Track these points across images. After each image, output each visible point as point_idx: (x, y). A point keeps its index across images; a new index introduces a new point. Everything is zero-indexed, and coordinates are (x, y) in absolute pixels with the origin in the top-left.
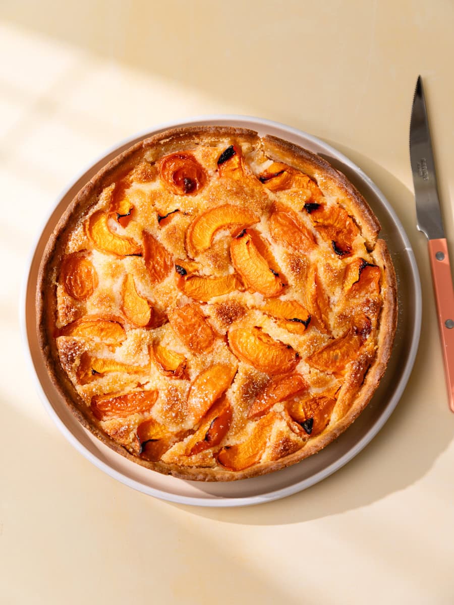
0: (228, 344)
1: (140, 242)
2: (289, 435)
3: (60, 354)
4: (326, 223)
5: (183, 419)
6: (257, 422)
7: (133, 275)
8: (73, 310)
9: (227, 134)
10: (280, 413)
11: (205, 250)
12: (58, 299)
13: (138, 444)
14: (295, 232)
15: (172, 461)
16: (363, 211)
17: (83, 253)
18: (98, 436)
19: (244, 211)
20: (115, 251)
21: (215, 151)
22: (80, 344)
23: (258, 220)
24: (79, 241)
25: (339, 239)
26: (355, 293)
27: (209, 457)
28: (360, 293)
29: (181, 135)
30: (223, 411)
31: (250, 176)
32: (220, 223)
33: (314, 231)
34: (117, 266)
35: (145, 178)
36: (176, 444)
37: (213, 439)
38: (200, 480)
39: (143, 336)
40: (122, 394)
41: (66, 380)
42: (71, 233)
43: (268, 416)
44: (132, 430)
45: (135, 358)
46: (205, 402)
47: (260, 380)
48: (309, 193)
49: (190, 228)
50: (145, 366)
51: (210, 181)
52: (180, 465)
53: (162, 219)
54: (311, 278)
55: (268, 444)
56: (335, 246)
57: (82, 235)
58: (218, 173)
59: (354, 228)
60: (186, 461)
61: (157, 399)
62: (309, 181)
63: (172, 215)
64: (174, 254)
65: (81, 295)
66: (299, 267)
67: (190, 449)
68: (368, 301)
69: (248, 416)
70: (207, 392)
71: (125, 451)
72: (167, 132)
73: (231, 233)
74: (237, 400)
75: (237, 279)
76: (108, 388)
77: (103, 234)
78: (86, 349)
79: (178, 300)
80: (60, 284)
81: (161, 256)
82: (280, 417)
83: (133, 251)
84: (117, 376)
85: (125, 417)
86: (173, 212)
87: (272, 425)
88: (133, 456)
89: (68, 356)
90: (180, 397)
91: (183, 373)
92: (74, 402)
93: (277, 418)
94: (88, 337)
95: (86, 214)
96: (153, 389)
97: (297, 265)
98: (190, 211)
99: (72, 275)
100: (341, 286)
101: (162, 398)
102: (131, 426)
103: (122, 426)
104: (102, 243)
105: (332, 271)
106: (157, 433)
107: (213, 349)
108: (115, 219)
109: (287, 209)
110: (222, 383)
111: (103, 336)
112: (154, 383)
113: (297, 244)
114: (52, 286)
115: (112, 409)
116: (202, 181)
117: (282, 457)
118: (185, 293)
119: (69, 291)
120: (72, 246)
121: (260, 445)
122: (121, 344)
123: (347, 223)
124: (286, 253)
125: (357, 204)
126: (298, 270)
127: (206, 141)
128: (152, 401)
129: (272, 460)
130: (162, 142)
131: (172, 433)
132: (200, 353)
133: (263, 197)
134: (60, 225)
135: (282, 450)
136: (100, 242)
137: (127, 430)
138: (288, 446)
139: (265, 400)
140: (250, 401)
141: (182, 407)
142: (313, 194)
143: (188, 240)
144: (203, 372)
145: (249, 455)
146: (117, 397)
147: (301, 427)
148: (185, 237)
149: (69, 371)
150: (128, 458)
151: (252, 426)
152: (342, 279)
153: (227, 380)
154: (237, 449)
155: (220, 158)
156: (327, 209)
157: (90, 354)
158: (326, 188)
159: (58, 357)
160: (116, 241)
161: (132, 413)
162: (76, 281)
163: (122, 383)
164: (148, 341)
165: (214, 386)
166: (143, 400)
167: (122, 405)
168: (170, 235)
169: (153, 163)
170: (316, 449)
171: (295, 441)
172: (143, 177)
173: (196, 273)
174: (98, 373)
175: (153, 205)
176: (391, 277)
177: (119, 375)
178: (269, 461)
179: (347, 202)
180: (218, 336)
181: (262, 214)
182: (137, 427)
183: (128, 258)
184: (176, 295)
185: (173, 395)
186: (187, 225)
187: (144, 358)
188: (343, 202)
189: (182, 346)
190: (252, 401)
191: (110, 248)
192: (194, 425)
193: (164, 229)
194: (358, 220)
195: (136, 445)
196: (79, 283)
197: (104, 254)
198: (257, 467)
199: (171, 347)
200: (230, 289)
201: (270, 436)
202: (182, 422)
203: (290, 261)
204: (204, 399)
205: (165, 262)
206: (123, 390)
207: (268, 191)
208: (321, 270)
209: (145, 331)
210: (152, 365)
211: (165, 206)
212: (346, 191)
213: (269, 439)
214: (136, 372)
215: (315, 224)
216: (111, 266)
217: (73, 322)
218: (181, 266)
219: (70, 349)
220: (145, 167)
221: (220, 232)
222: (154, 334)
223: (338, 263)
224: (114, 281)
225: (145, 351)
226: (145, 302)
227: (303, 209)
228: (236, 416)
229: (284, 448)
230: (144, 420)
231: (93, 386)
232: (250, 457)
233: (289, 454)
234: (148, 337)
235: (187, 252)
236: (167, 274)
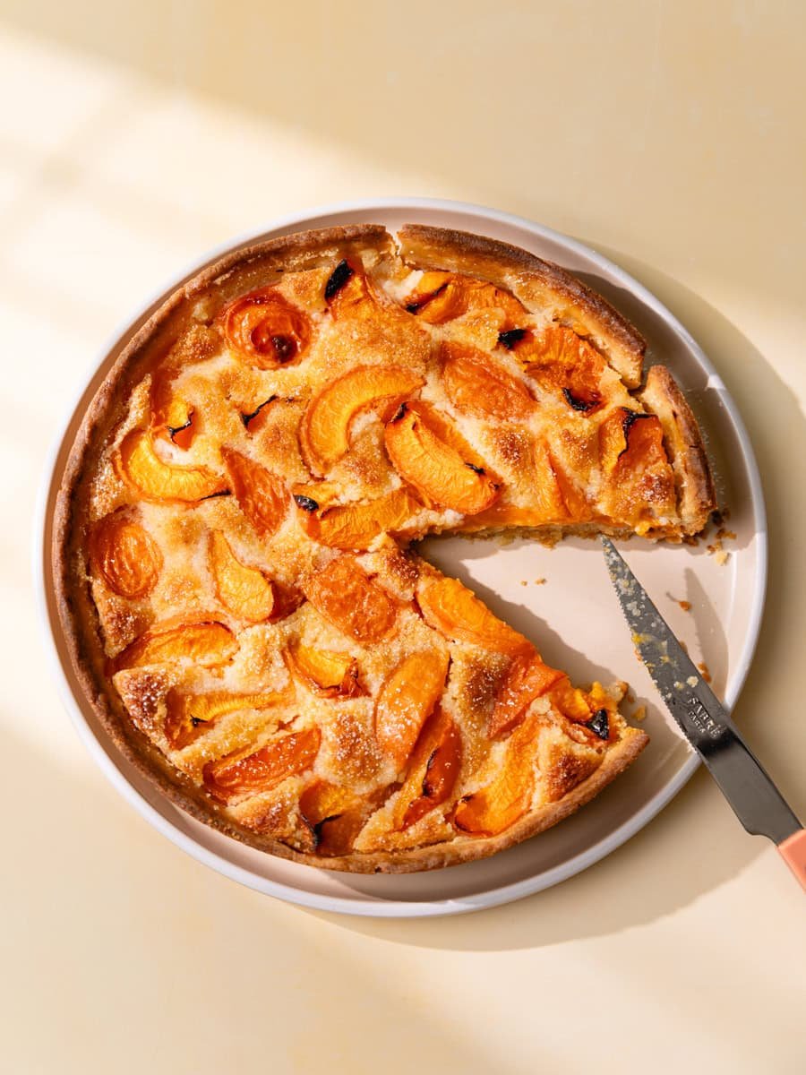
0: (422, 616)
1: (220, 469)
2: (570, 750)
3: (126, 704)
4: (544, 360)
5: (375, 768)
6: (508, 741)
7: (222, 532)
8: (130, 619)
9: (330, 243)
10: (546, 714)
11: (341, 457)
12: (99, 606)
13: (307, 832)
14: (493, 389)
15: (375, 847)
16: (608, 322)
17: (123, 512)
18: (233, 834)
19: (393, 370)
20: (181, 496)
21: (317, 277)
22: (159, 678)
23: (422, 383)
24: (111, 492)
25: (574, 382)
26: (626, 471)
27: (439, 822)
28: (634, 470)
29: (250, 261)
30: (443, 735)
31: (389, 306)
32: (355, 403)
33: (525, 379)
34: (191, 523)
35: (202, 353)
36: (374, 814)
37: (437, 791)
38: (434, 868)
39: (267, 636)
40: (254, 749)
41: (149, 749)
42: (92, 481)
43: (525, 727)
44: (291, 809)
45: (264, 679)
46: (409, 728)
47: (496, 666)
48: (500, 313)
49: (304, 423)
50: (285, 690)
51: (318, 331)
52: (390, 850)
53: (251, 420)
54: (542, 462)
55: (537, 775)
56: (571, 397)
57: (114, 481)
58: (330, 315)
59: (596, 358)
60: (400, 839)
61: (320, 743)
62: (496, 292)
63: (265, 408)
64: (287, 476)
65: (139, 588)
66: (515, 449)
67: (401, 817)
68: (650, 479)
69: (489, 735)
70: (407, 709)
71: (288, 850)
72: (223, 261)
73: (379, 416)
74: (464, 711)
75: (410, 495)
76: (228, 745)
77: (150, 470)
78: (171, 684)
79: (315, 558)
80: (95, 578)
81: (264, 486)
82: (546, 721)
83: (212, 488)
84: (239, 718)
85: (271, 788)
86: (267, 402)
87: (536, 739)
88: (304, 855)
89: (142, 703)
90: (360, 729)
91: (354, 686)
92: (173, 784)
93: (542, 724)
94: (169, 660)
95: (112, 440)
96: (309, 727)
97: (512, 445)
98: (297, 394)
99: (111, 557)
100: (598, 465)
101: (331, 739)
102: (288, 802)
103: (271, 805)
104: (154, 486)
105: (575, 441)
106: (336, 803)
107: (399, 631)
108: (166, 439)
109: (468, 352)
110: (429, 687)
111: (195, 654)
112: (309, 715)
113: (503, 409)
114: (81, 585)
115: (244, 779)
116: (304, 336)
117: (568, 791)
118: (323, 543)
119: (113, 587)
120: (100, 504)
121: (523, 780)
122: (231, 660)
123: (581, 351)
124: (487, 428)
125: (594, 312)
126: (516, 454)
127: (296, 262)
128: (312, 748)
129: (552, 801)
130: (218, 281)
131: (362, 797)
132: (377, 643)
133: (422, 339)
134: (71, 472)
135: (566, 778)
136: (149, 485)
137: (282, 811)
138: (575, 768)
139: (513, 699)
140: (489, 708)
141: (369, 746)
142: (508, 315)
143: (305, 446)
144: (390, 675)
145: (508, 803)
146: (247, 756)
147: (589, 731)
148: (300, 443)
149: (151, 731)
150: (296, 861)
151: (500, 751)
152: (596, 452)
153: (437, 680)
154: (484, 798)
155: (327, 288)
156: (539, 335)
157: (181, 691)
158: (531, 297)
159: (125, 709)
160: (177, 477)
161: (281, 778)
162: (121, 565)
163: (251, 729)
164: (278, 643)
165: (417, 695)
166: (297, 749)
167: (261, 768)
168: (272, 444)
169: (209, 323)
170: (625, 761)
171: (585, 758)
172: (198, 352)
173: (335, 502)
174: (203, 721)
175: (228, 398)
176: (690, 429)
177: (242, 717)
178: (546, 803)
179: (575, 312)
180: (402, 606)
181: (427, 370)
182: (297, 801)
183: (207, 503)
184: (308, 549)
185: (347, 729)
186: (297, 419)
187: (279, 675)
188: (567, 314)
189: (340, 638)
190: (491, 706)
191: (171, 492)
192: (398, 775)
193: (258, 437)
194: (600, 340)
195: (305, 834)
196: (127, 567)
197: (162, 505)
198: (529, 820)
199: (322, 645)
200: (400, 517)
201: (537, 760)
202: (375, 773)
203: (498, 440)
204: (405, 723)
205: (274, 495)
206: (254, 741)
207: (426, 327)
208: (557, 445)
209: (269, 626)
210: (297, 684)
211: (249, 395)
212: (569, 293)
213: (538, 765)
214: (271, 705)
215: (525, 367)
216: (178, 523)
217: (135, 640)
218: (304, 495)
219: (144, 690)
220: (197, 332)
221: (359, 419)
222: (287, 628)
223: (583, 425)
224: (191, 549)
225: (279, 663)
226: (257, 575)
227: (498, 343)
228: (469, 739)
229: (568, 774)
230: (305, 786)
231: (201, 747)
232: (511, 805)
233: (578, 783)
234: (278, 636)
235: (309, 469)
236: (283, 516)
